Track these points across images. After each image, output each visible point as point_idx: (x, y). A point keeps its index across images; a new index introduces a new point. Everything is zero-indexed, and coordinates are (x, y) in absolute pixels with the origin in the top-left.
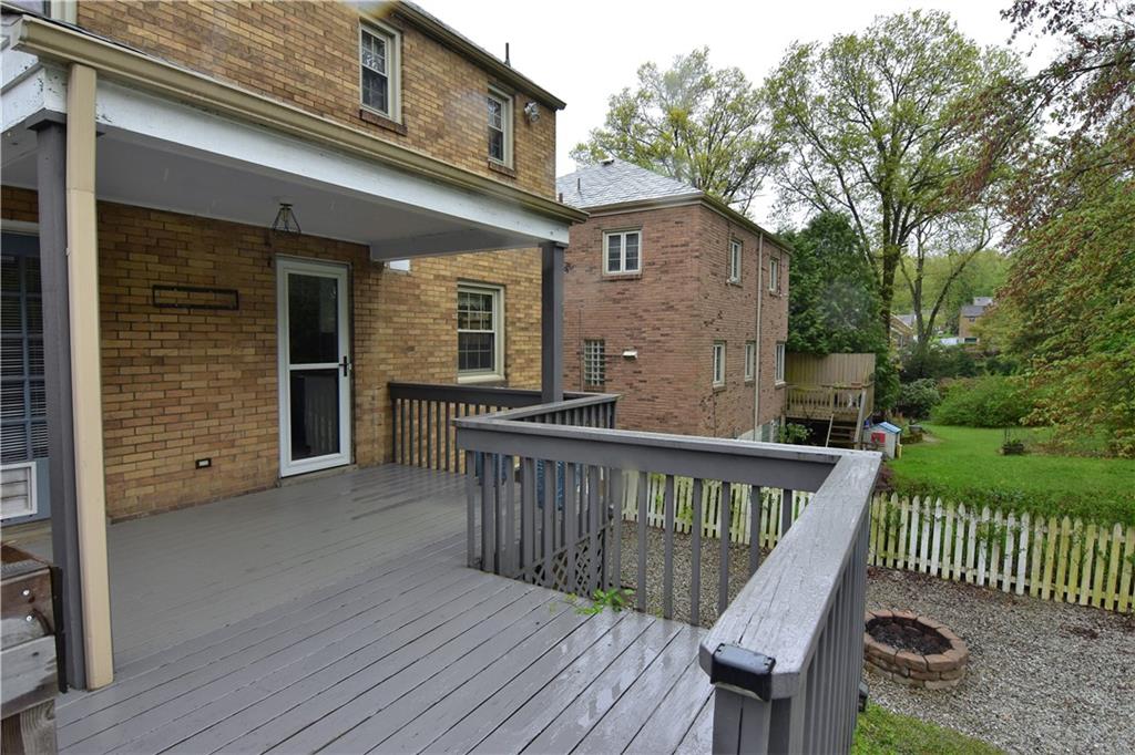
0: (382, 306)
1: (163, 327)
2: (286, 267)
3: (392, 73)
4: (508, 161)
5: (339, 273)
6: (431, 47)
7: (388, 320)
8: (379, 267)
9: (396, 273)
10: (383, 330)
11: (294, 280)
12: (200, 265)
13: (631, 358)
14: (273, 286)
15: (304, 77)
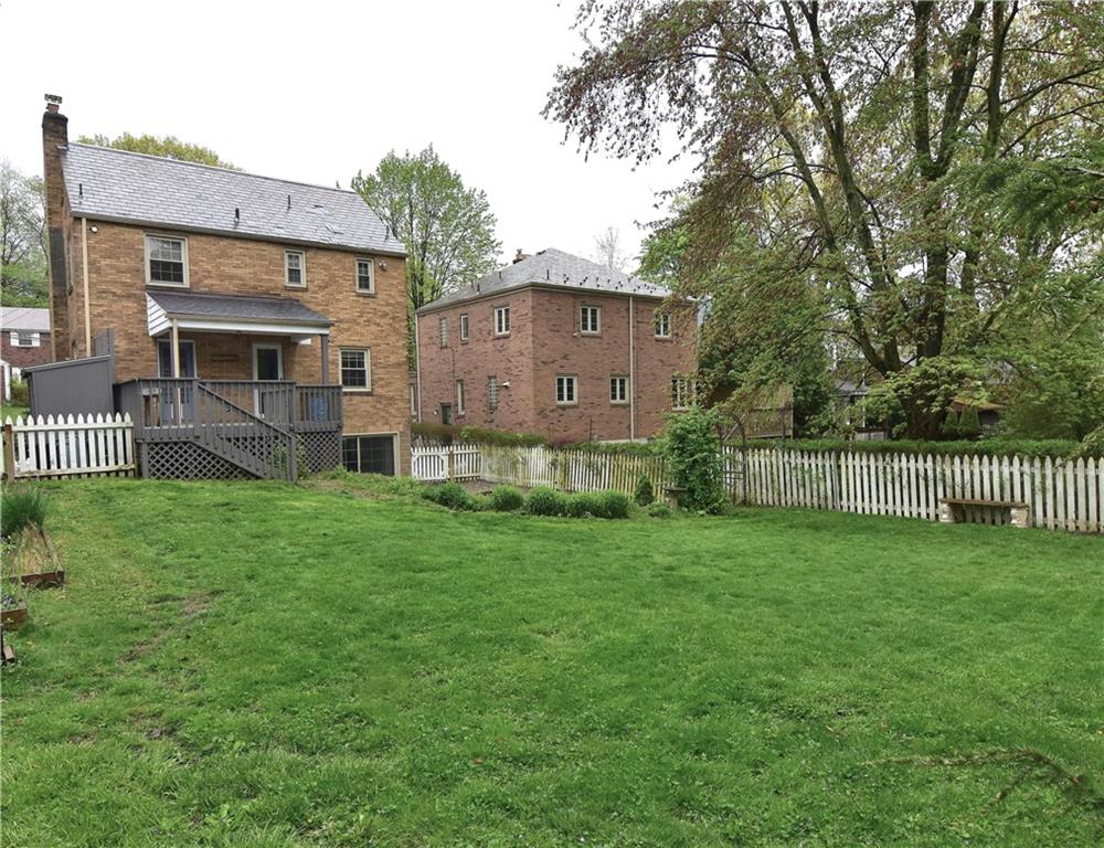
0: (297, 359)
1: (214, 367)
2: (256, 347)
3: (302, 268)
4: (372, 290)
5: (278, 348)
6: (320, 252)
7: (300, 364)
8: (296, 344)
9: (304, 346)
10: (297, 368)
11: (259, 350)
12: (225, 349)
13: (506, 386)
14: (251, 353)
15: (261, 281)
